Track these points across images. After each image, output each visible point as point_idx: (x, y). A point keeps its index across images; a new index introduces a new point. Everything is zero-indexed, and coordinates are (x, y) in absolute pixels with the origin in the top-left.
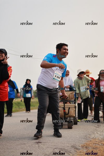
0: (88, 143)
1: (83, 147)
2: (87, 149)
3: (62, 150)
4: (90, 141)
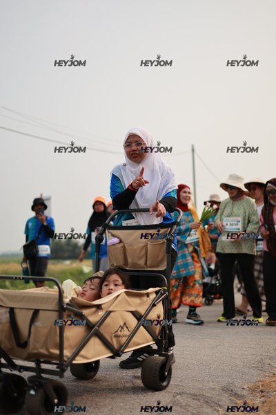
0: (267, 380)
1: (253, 391)
2: (263, 396)
3: (196, 399)
4: (271, 375)
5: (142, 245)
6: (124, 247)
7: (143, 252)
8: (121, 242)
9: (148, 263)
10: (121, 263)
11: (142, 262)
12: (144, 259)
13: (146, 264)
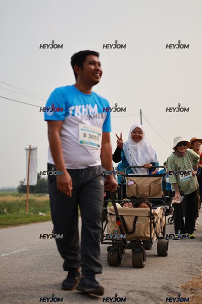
0: (195, 281)
1: (186, 289)
2: (193, 293)
4: (199, 277)
5: (148, 185)
6: (137, 186)
7: (148, 189)
8: (135, 183)
9: (151, 194)
10: (135, 194)
11: (147, 194)
12: (148, 192)
13: (149, 195)
